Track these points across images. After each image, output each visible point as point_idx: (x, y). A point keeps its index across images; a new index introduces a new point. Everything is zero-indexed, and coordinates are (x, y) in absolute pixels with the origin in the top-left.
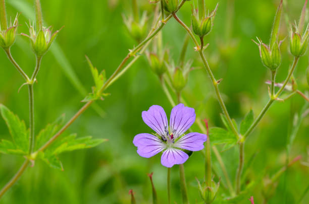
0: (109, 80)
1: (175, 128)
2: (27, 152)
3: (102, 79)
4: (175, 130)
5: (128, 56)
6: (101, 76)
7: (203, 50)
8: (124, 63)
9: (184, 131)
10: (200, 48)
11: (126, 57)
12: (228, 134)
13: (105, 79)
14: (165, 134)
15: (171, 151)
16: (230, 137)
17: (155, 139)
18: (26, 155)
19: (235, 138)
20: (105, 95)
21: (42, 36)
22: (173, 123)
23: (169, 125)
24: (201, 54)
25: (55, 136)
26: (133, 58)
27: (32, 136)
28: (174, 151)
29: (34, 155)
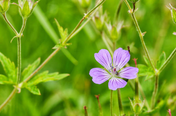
0: (70, 34)
1: (117, 64)
2: (16, 83)
3: (65, 34)
4: (117, 66)
5: (83, 18)
6: (65, 32)
7: (134, 12)
8: (81, 23)
9: (123, 66)
10: (132, 11)
11: (82, 19)
12: (149, 69)
13: (67, 34)
14: (110, 68)
15: (114, 80)
16: (150, 71)
17: (104, 72)
18: (15, 85)
19: (153, 72)
20: (68, 44)
21: (27, 4)
22: (115, 61)
23: (112, 62)
24: (133, 15)
25: (34, 73)
26: (87, 19)
27: (19, 72)
28: (116, 79)
29: (20, 85)
